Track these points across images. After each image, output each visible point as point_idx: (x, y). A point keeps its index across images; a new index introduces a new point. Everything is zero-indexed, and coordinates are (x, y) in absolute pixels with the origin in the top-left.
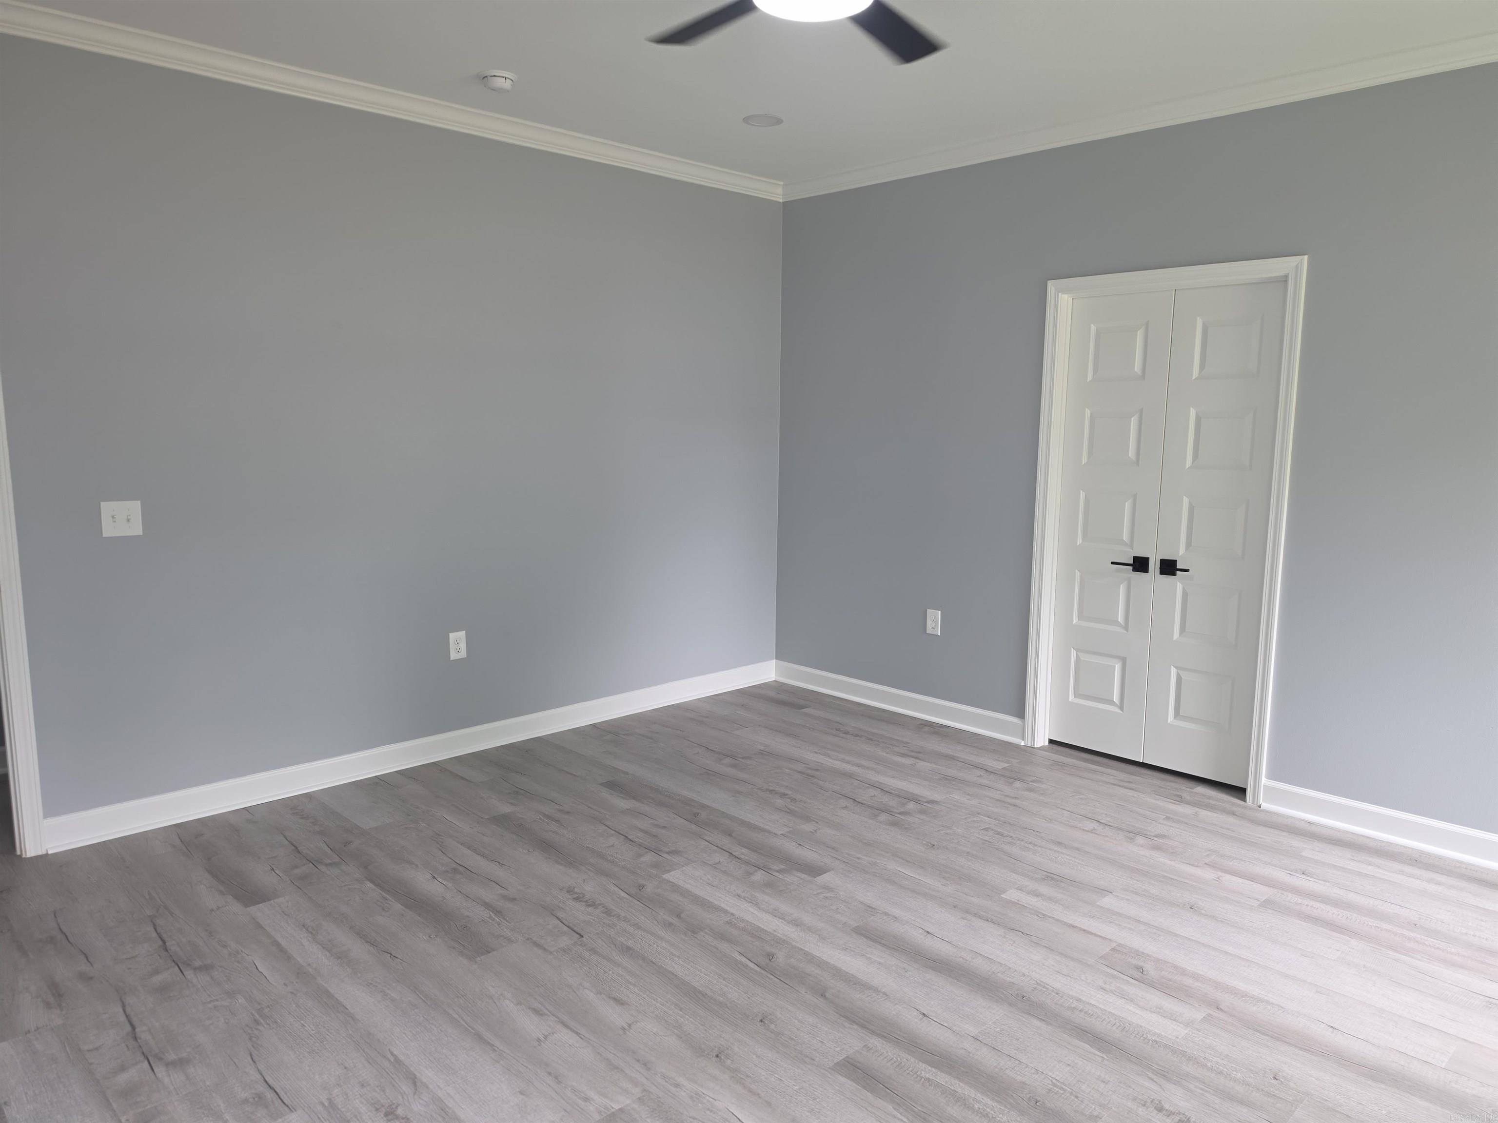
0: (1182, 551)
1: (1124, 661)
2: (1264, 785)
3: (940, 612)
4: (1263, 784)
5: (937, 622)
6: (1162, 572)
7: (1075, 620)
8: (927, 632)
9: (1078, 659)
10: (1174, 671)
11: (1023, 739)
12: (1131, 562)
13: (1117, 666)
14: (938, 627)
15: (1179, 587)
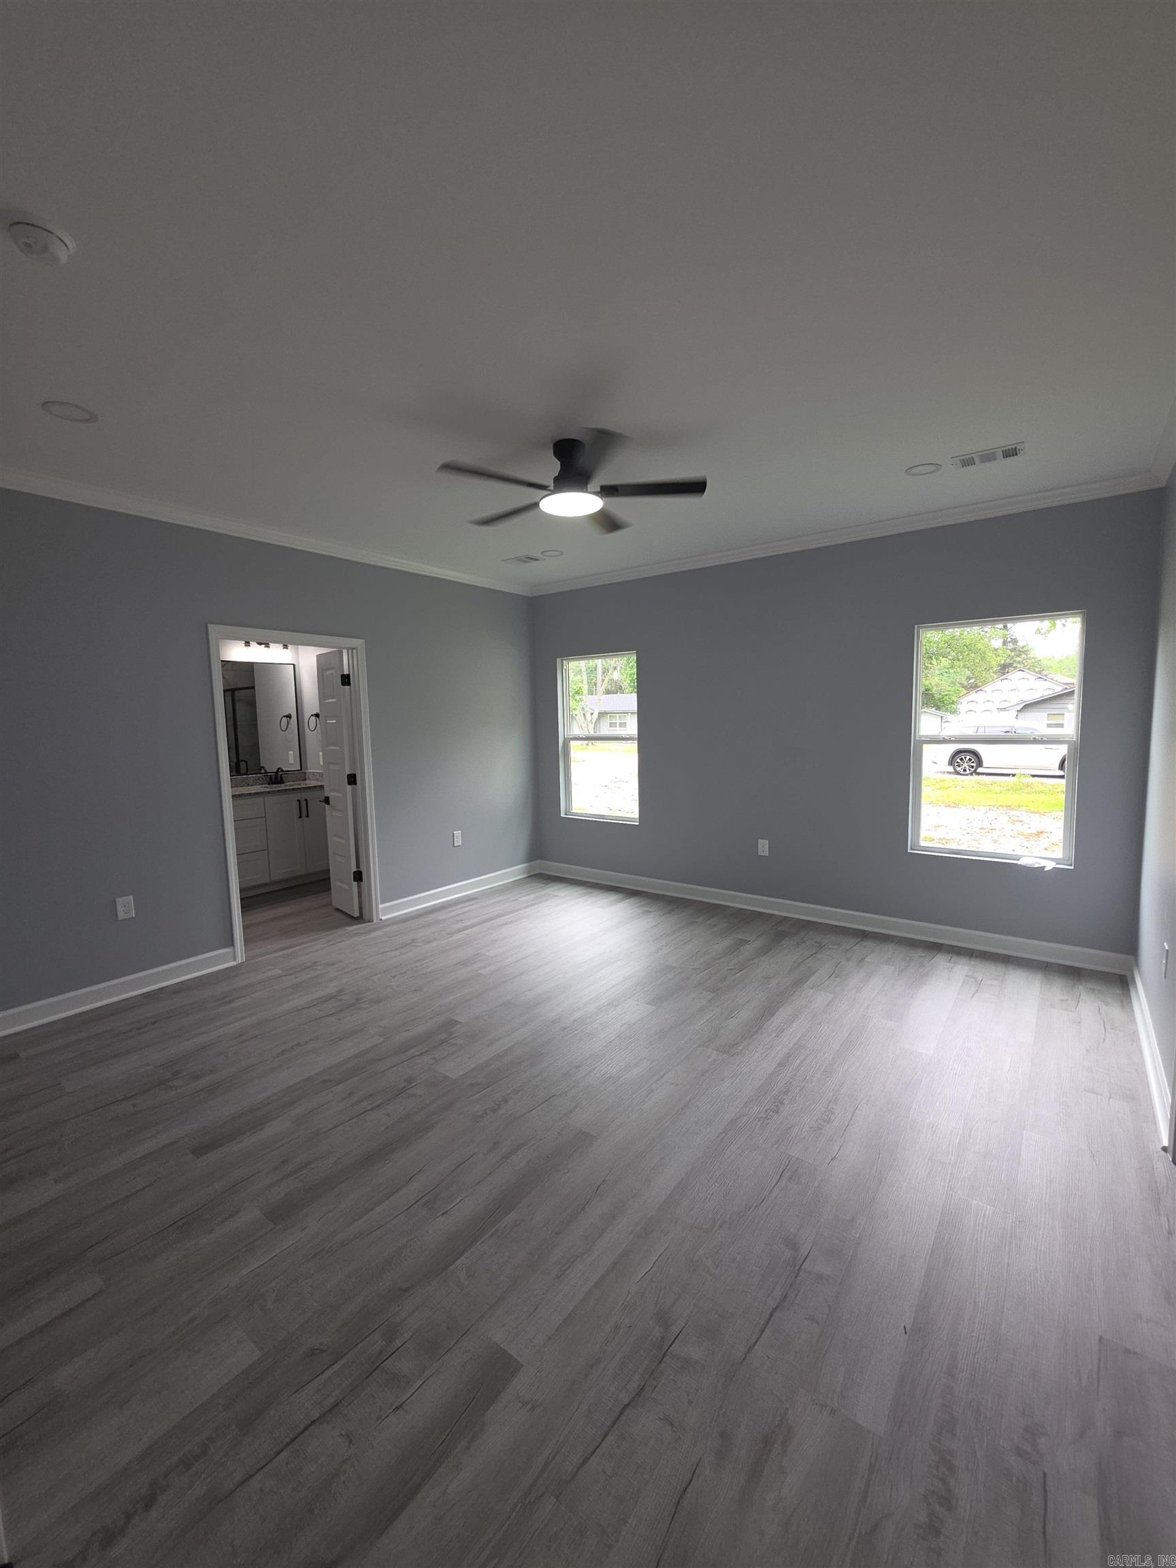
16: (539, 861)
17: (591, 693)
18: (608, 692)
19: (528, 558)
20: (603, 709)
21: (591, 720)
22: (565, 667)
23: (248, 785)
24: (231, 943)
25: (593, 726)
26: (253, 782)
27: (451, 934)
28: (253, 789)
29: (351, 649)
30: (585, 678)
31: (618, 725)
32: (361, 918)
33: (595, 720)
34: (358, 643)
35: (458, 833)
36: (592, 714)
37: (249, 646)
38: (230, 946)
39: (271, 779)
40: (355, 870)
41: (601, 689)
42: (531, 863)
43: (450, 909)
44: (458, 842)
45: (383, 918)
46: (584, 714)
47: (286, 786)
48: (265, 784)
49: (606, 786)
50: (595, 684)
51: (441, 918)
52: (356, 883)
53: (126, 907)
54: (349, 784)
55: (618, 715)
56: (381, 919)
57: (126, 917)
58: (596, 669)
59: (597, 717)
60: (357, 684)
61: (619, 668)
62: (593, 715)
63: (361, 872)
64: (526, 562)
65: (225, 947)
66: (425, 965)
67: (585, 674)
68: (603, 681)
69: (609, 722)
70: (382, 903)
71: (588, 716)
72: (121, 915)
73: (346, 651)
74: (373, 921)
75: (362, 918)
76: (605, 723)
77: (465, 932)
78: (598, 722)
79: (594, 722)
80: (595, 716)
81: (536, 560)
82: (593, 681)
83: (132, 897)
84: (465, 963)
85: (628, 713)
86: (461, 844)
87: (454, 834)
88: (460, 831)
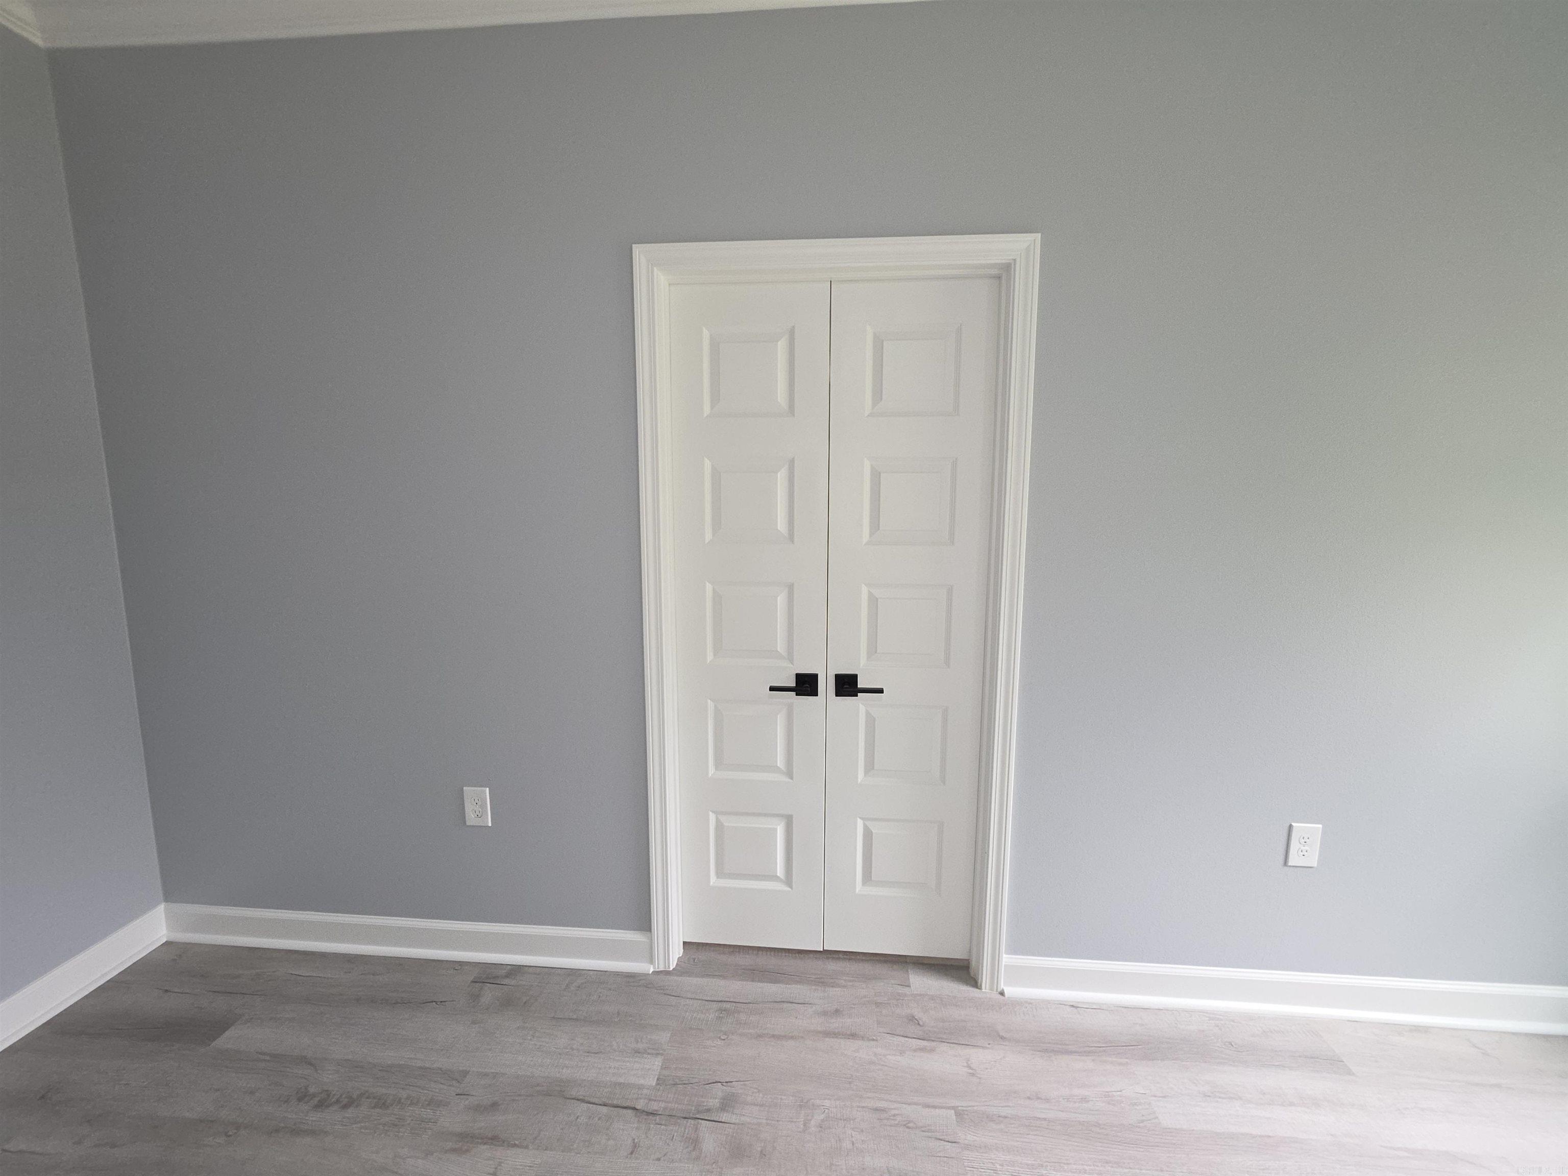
0: (863, 661)
1: (789, 821)
2: (1005, 965)
3: (488, 789)
4: (1004, 963)
5: (483, 806)
6: (839, 693)
7: (711, 771)
8: (468, 824)
9: (719, 827)
10: (860, 823)
11: (651, 961)
12: (793, 684)
13: (778, 828)
14: (487, 812)
15: (862, 709)
45: (1008, 990)
56: (1002, 993)
86: (1315, 865)
87: (1291, 827)
88: (1320, 826)
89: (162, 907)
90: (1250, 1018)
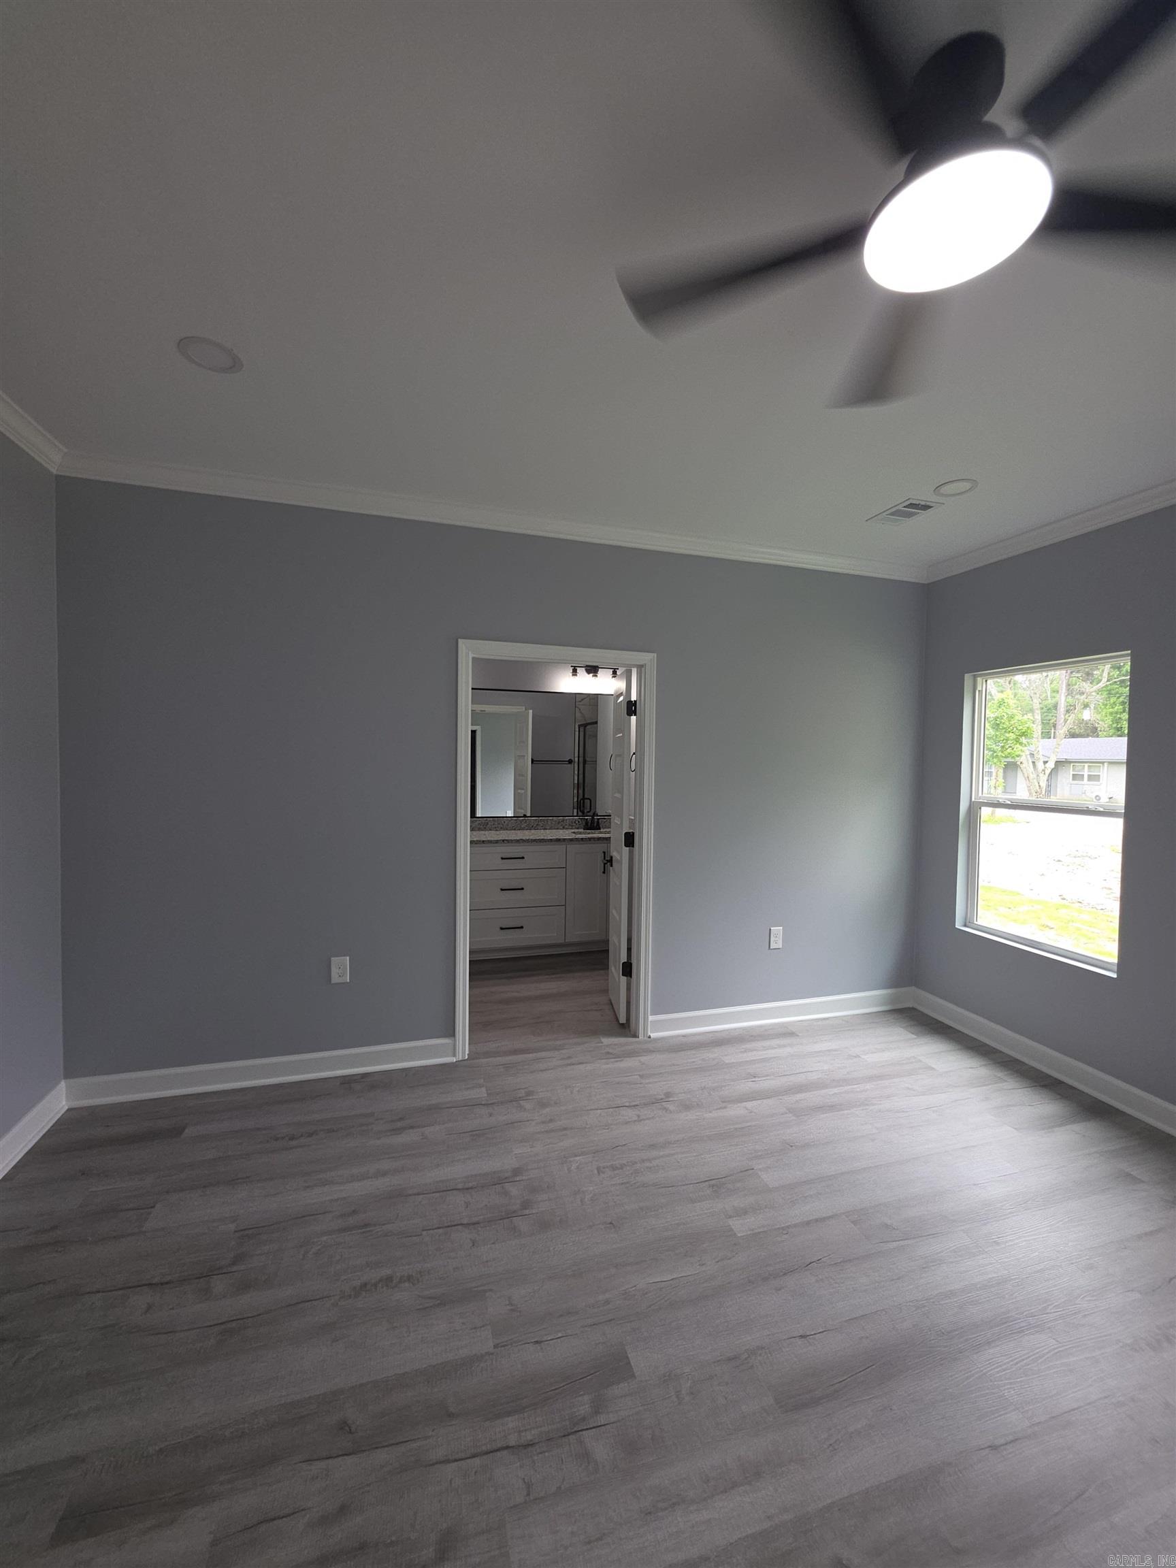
3: (352, 955)
8: (328, 984)
14: (346, 974)
16: (913, 988)
17: (1046, 735)
18: (1073, 735)
19: (911, 506)
20: (1063, 757)
21: (1044, 770)
22: (979, 688)
23: (564, 828)
24: (451, 1032)
25: (1046, 777)
26: (570, 825)
27: (727, 1101)
28: (566, 834)
29: (640, 668)
30: (1038, 717)
31: (1086, 777)
32: (626, 1027)
33: (1050, 770)
34: (648, 658)
35: (777, 930)
36: (1045, 762)
37: (576, 675)
38: (451, 1036)
39: (587, 823)
40: (626, 961)
41: (1062, 731)
42: (899, 989)
43: (748, 1046)
44: (777, 942)
45: (653, 1035)
46: (1033, 762)
47: (601, 833)
48: (581, 828)
49: (1059, 861)
50: (1055, 726)
51: (727, 1060)
52: (625, 978)
53: (341, 969)
54: (626, 846)
55: (1086, 765)
56: (650, 1037)
57: (340, 980)
58: (1056, 707)
59: (1053, 766)
60: (643, 712)
61: (1092, 706)
62: (1047, 765)
63: (631, 964)
64: (910, 515)
65: (445, 1036)
66: (655, 1163)
67: (1039, 712)
68: (1066, 720)
69: (1072, 773)
70: (654, 1013)
71: (1040, 766)
72: (335, 979)
73: (636, 669)
74: (638, 1037)
75: (629, 1026)
76: (1065, 778)
77: (749, 1105)
78: (1053, 773)
79: (1048, 772)
80: (1051, 765)
81: (926, 507)
82: (1052, 722)
83: (348, 958)
84: (717, 1186)
85: (1103, 763)
86: (781, 947)
87: (770, 929)
88: (781, 928)
89: (63, 1084)
90: (761, 1026)
